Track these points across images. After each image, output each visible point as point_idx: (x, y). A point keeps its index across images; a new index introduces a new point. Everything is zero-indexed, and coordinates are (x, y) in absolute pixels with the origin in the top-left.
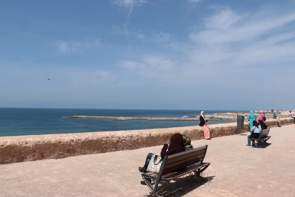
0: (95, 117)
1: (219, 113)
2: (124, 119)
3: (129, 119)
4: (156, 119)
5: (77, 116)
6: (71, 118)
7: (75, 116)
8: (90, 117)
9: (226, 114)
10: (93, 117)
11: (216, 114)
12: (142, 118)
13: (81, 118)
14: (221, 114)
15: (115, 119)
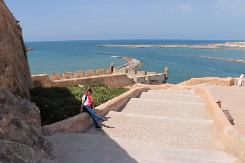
0: (118, 45)
1: (232, 43)
2: (140, 47)
3: (144, 47)
4: (168, 46)
5: (103, 45)
6: (99, 46)
7: (102, 45)
8: (114, 45)
9: (239, 43)
10: (116, 45)
11: (229, 43)
12: (156, 46)
13: (107, 46)
14: (233, 43)
15: (131, 47)
